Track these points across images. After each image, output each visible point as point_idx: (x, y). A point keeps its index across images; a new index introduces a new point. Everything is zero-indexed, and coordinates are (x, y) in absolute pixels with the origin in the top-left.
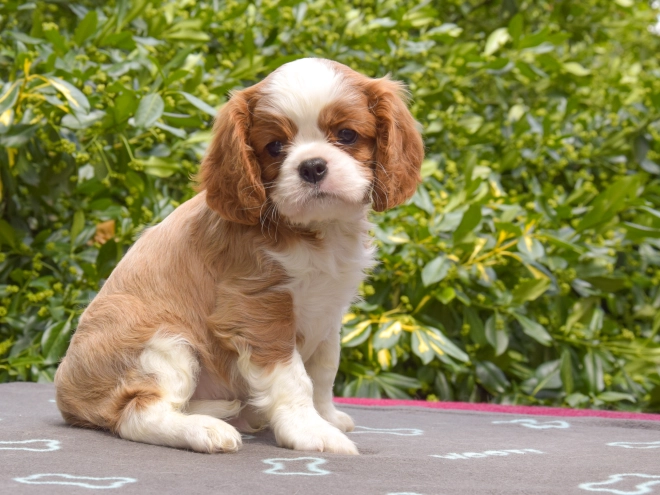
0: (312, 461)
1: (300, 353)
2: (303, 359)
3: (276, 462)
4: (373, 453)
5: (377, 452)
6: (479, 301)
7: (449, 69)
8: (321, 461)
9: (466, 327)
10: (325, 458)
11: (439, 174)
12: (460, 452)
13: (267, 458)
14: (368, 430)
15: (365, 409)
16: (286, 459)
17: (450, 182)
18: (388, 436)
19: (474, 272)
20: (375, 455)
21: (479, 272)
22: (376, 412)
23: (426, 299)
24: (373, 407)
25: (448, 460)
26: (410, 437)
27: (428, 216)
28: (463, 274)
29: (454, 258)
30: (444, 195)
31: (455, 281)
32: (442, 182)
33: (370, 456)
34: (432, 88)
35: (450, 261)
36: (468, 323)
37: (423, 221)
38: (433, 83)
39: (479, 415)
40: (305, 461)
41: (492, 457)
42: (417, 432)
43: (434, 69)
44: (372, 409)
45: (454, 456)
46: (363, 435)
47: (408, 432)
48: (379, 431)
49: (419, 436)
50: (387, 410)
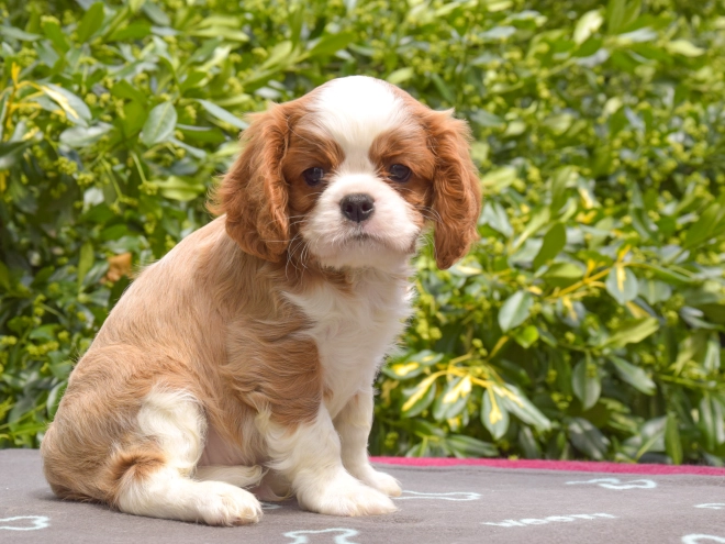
0: (342, 533)
1: (327, 407)
2: (331, 415)
3: (299, 534)
4: (416, 521)
5: (422, 520)
6: (567, 341)
7: (531, 61)
8: (352, 533)
9: (552, 373)
10: (357, 529)
11: (520, 184)
12: (518, 519)
13: (289, 531)
14: (417, 495)
15: (419, 470)
16: (311, 532)
17: (533, 194)
18: (436, 501)
19: (559, 308)
20: (417, 525)
21: (566, 308)
22: (431, 474)
23: (503, 341)
24: (428, 467)
25: (502, 527)
26: (463, 502)
27: (504, 239)
28: (548, 310)
29: (536, 290)
30: (525, 209)
31: (538, 319)
32: (523, 194)
33: (410, 525)
34: (510, 83)
35: (533, 294)
36: (554, 368)
37: (499, 246)
38: (512, 77)
39: (552, 475)
40: (333, 534)
41: (553, 523)
42: (474, 496)
43: (511, 60)
44: (426, 471)
45: (509, 523)
46: (408, 501)
47: (463, 496)
48: (429, 496)
49: (474, 501)
50: (445, 471)
